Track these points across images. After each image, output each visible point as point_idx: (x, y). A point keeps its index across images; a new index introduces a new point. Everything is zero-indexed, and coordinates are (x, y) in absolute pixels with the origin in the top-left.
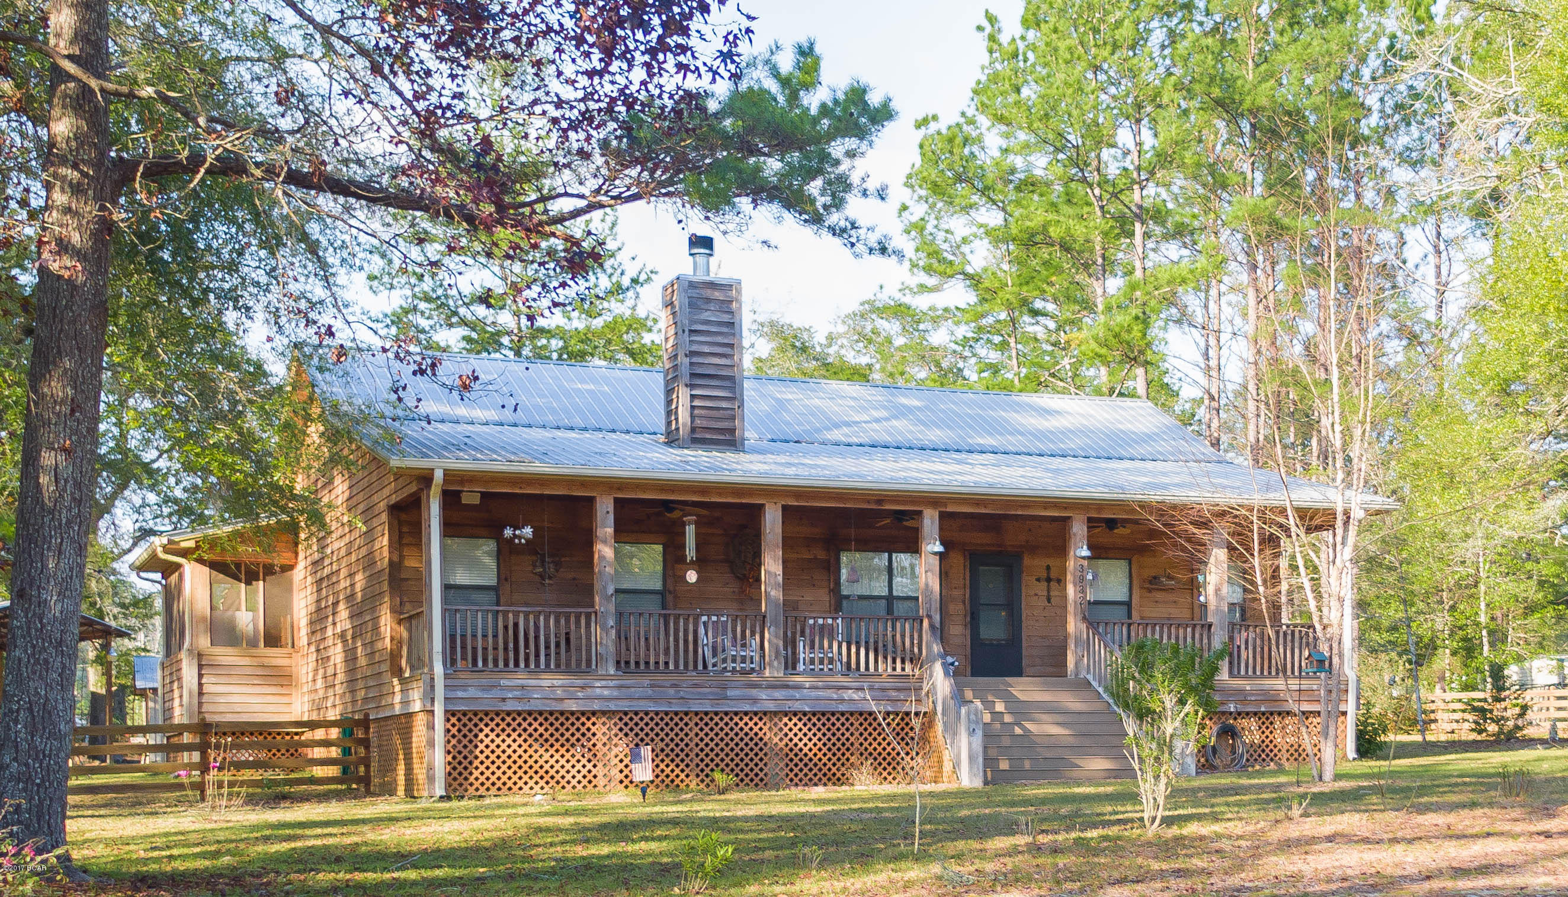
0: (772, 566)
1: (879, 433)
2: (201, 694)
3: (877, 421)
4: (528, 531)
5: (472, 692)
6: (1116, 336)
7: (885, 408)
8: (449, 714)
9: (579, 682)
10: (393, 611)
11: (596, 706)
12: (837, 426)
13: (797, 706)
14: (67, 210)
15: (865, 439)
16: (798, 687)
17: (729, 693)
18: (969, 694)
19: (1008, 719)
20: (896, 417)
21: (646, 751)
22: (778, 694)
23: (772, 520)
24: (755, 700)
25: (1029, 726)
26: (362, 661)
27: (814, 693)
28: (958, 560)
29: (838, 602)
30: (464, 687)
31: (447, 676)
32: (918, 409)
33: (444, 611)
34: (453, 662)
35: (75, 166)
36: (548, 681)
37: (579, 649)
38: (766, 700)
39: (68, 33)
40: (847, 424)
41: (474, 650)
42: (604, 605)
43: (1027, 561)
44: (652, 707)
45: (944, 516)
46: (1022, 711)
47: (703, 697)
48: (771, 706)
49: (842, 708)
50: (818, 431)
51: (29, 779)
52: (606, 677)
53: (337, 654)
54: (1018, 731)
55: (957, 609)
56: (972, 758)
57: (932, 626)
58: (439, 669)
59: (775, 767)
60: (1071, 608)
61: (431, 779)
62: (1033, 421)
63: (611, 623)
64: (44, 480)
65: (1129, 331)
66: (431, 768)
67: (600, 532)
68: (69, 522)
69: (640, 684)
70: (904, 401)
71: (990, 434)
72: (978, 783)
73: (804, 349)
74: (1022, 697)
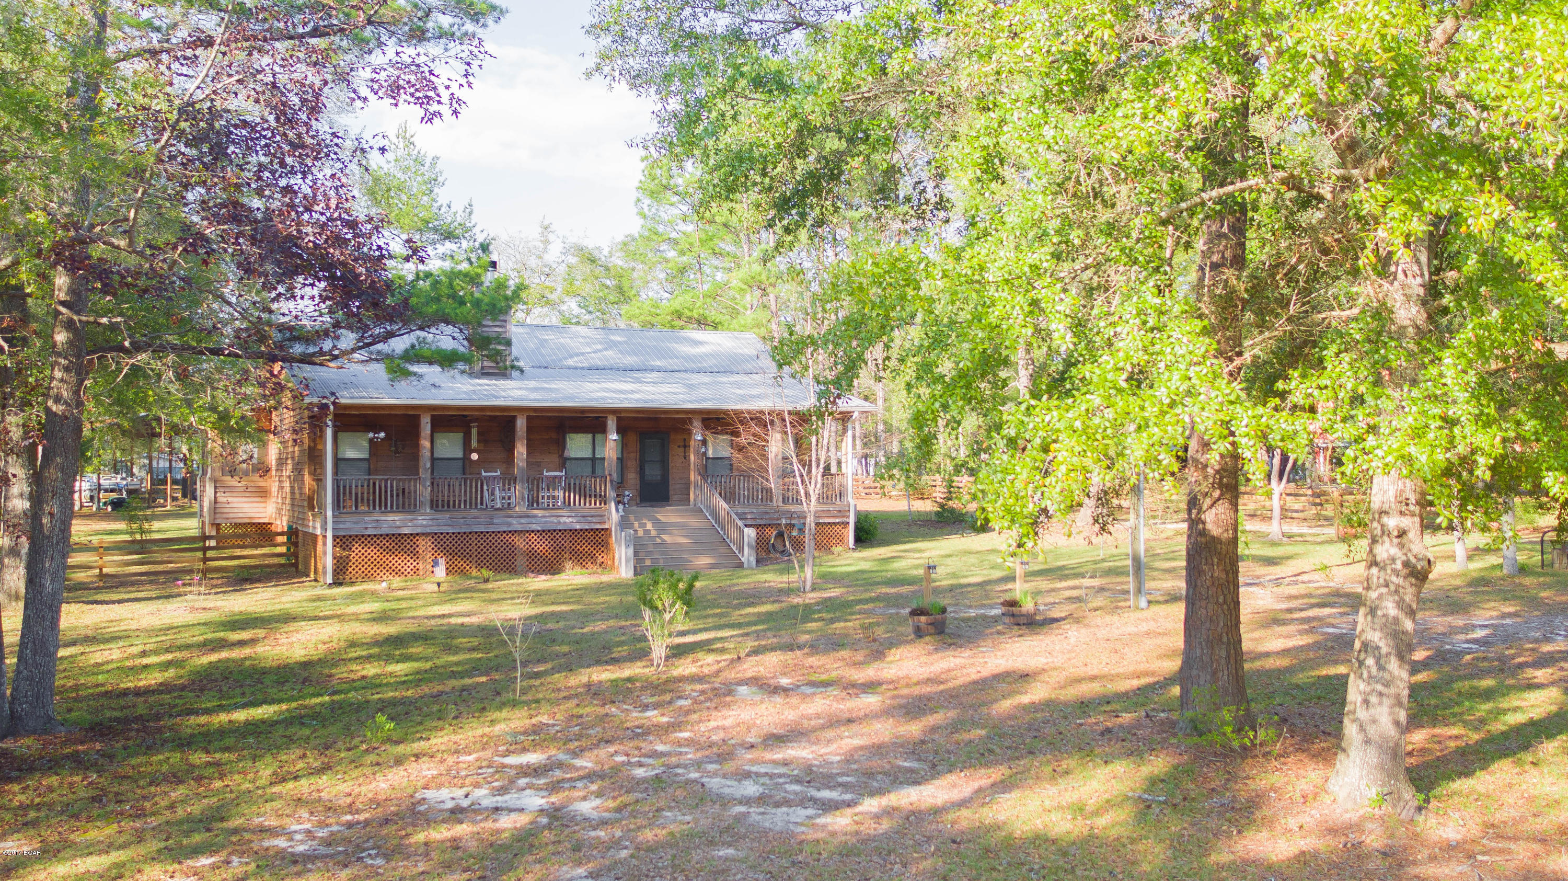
0: (521, 450)
1: (596, 359)
2: (216, 502)
3: (595, 352)
4: (382, 435)
5: (348, 525)
6: (753, 278)
7: (601, 343)
8: (335, 537)
9: (410, 517)
10: (310, 473)
11: (419, 531)
12: (571, 357)
13: (535, 527)
14: (62, 380)
15: (586, 365)
16: (535, 516)
17: (495, 521)
18: (632, 517)
19: (653, 533)
20: (606, 349)
21: (442, 561)
22: (523, 521)
23: (521, 423)
24: (510, 524)
25: (665, 537)
26: (297, 496)
27: (544, 520)
28: (632, 438)
29: (563, 462)
30: (344, 522)
31: (334, 516)
32: (619, 342)
33: (333, 480)
34: (338, 506)
35: (65, 358)
36: (391, 517)
37: (410, 498)
38: (516, 524)
39: (65, 289)
40: (577, 355)
41: (356, 494)
42: (425, 472)
43: (672, 437)
44: (451, 530)
45: (619, 420)
46: (662, 528)
47: (479, 524)
48: (519, 528)
49: (560, 527)
50: (560, 360)
51: (32, 679)
52: (425, 514)
53: (287, 485)
54: (658, 541)
55: (632, 464)
56: (627, 561)
57: (611, 481)
58: (329, 513)
59: (521, 562)
60: (692, 467)
61: (325, 573)
62: (685, 349)
63: (428, 483)
64: (45, 520)
65: (760, 274)
66: (324, 567)
67: (423, 434)
68: (57, 543)
69: (444, 517)
70: (612, 338)
71: (659, 359)
72: (630, 574)
73: (593, 261)
74: (663, 519)
